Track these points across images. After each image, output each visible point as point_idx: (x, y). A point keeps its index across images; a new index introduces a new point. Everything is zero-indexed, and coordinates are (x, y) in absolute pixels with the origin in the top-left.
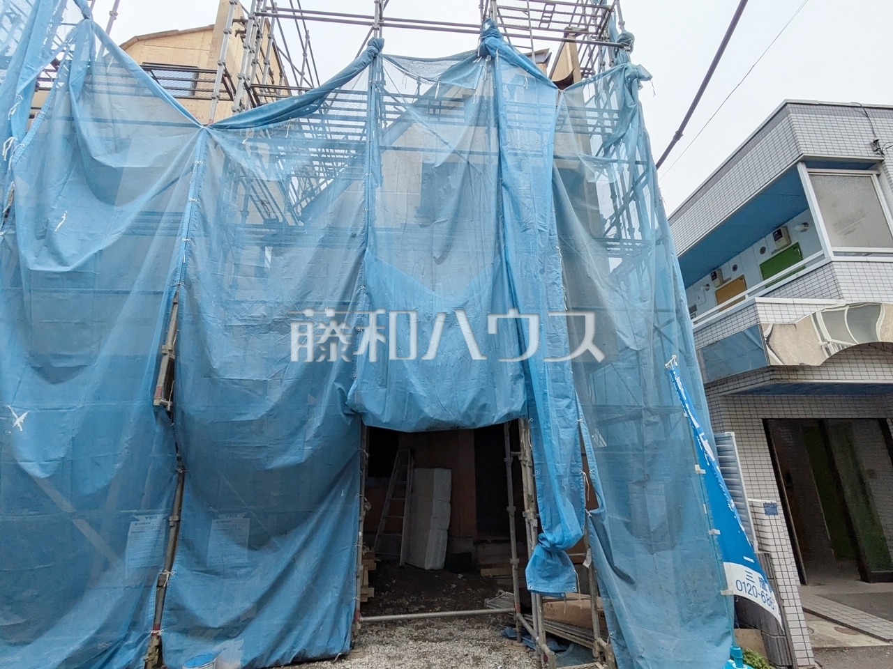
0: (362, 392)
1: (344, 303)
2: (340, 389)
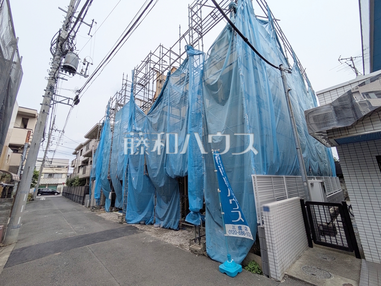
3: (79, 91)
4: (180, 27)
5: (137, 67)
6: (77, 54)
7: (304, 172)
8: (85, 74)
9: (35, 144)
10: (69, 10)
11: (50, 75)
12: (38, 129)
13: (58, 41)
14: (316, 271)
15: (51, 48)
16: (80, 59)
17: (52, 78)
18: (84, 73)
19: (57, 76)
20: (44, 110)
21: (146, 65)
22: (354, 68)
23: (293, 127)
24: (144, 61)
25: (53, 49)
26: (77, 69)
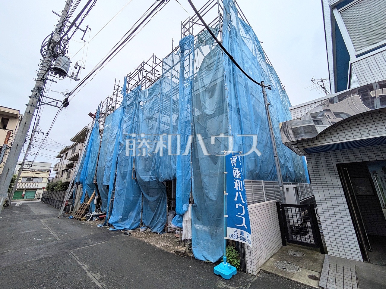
3: (69, 94)
4: (173, 41)
5: (130, 75)
6: (69, 57)
7: (280, 178)
8: (76, 77)
9: (17, 145)
10: (63, 14)
11: (38, 76)
12: (22, 130)
13: (50, 44)
14: (287, 266)
15: (42, 50)
16: (72, 63)
17: (41, 79)
18: (74, 77)
19: (46, 78)
20: (29, 111)
21: (139, 73)
22: (324, 88)
23: (271, 137)
24: (137, 69)
25: (43, 50)
26: (67, 72)
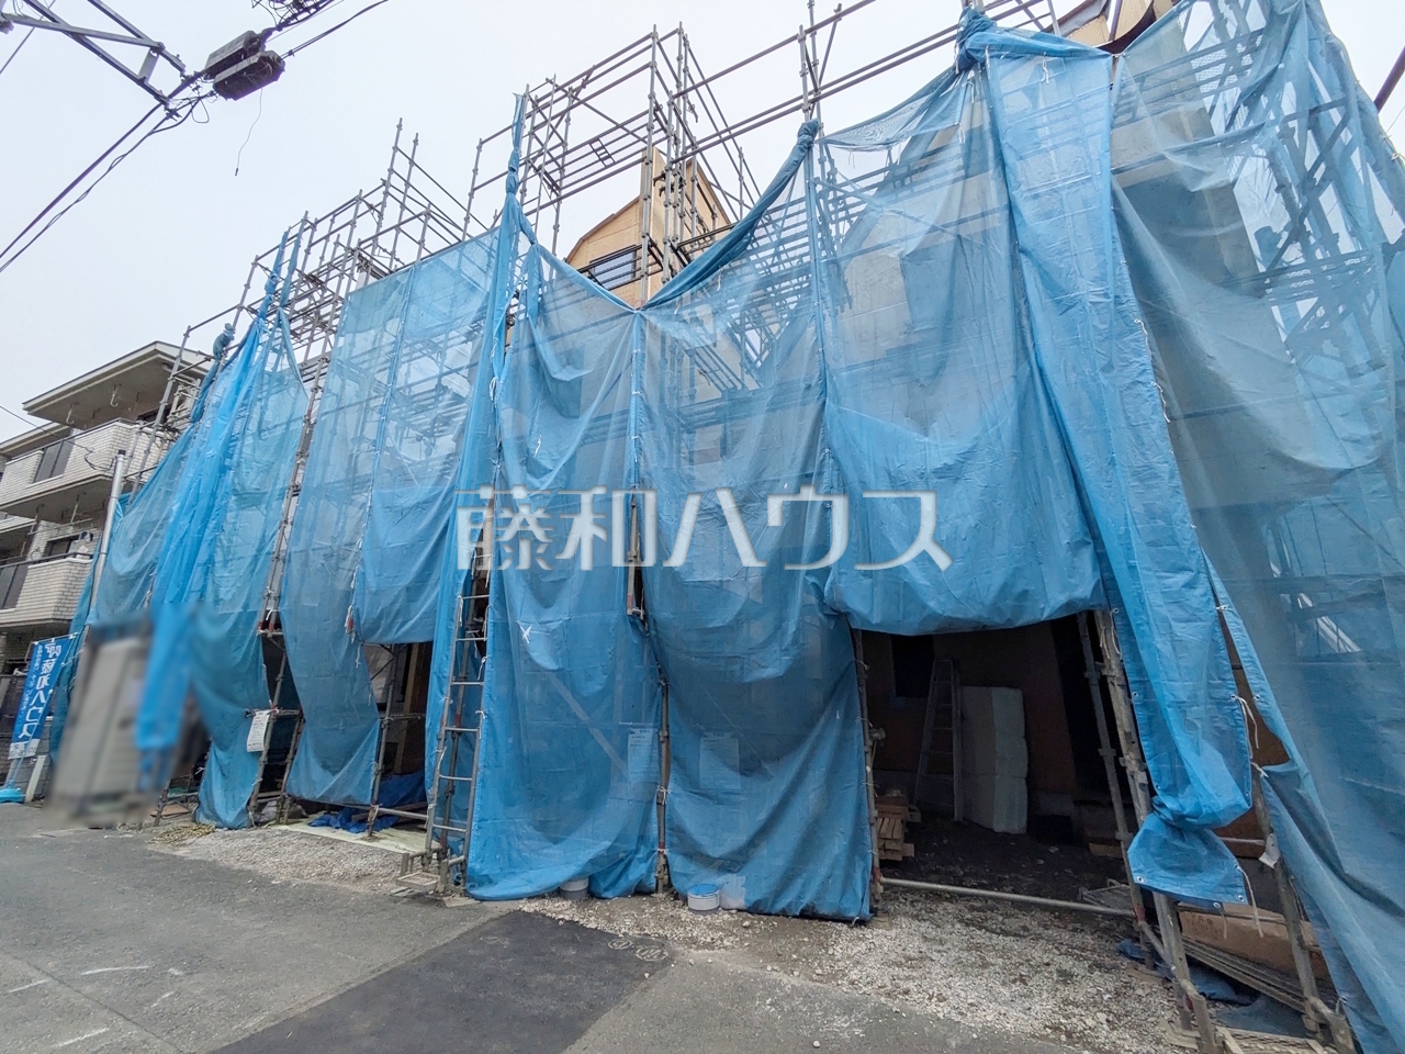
0: (841, 585)
1: (807, 476)
2: (814, 584)
